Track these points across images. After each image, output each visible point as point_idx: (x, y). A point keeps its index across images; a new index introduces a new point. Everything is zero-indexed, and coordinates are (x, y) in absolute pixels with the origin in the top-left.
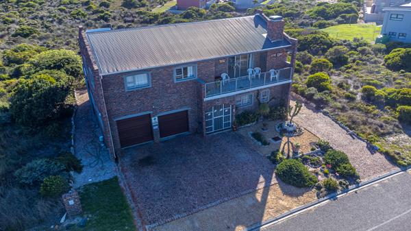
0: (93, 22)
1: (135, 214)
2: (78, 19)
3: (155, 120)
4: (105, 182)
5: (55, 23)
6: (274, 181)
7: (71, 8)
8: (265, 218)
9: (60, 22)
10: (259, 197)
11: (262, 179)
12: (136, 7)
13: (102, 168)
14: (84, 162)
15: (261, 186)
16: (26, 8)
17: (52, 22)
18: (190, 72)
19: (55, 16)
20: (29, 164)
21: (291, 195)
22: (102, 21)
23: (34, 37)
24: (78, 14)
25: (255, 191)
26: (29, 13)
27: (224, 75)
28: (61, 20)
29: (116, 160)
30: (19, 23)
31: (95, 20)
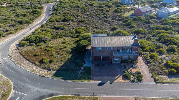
0: (102, 18)
1: (92, 74)
2: (98, 16)
3: (102, 57)
4: (89, 67)
5: (91, 17)
6: (122, 76)
7: (97, 12)
8: (115, 82)
9: (92, 17)
10: (116, 78)
11: (119, 75)
12: (118, 13)
13: (89, 64)
14: (86, 62)
15: (118, 76)
16: (84, 11)
17: (90, 17)
18: (111, 48)
19: (91, 15)
20: (77, 60)
21: (123, 80)
22: (105, 18)
23: (84, 23)
24: (98, 15)
25: (116, 77)
26: (84, 13)
27: (120, 50)
28: (93, 16)
29: (92, 64)
30: (81, 17)
31: (103, 17)
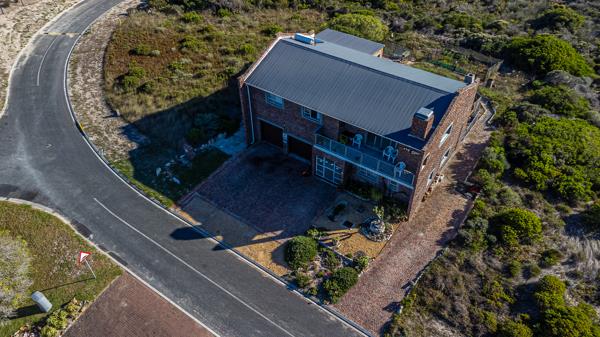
1: (204, 183)
3: (284, 135)
6: (283, 241)
8: (238, 249)
10: (256, 238)
11: (279, 233)
15: (270, 235)
18: (319, 116)
25: (262, 233)
27: (359, 137)
